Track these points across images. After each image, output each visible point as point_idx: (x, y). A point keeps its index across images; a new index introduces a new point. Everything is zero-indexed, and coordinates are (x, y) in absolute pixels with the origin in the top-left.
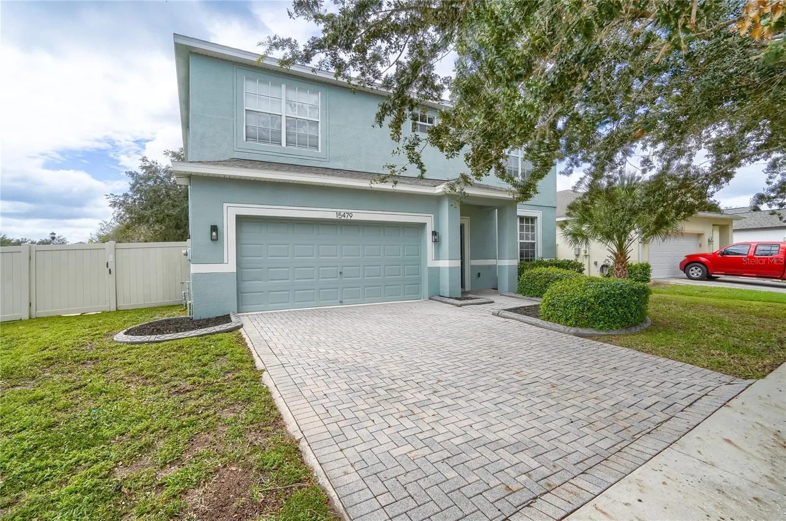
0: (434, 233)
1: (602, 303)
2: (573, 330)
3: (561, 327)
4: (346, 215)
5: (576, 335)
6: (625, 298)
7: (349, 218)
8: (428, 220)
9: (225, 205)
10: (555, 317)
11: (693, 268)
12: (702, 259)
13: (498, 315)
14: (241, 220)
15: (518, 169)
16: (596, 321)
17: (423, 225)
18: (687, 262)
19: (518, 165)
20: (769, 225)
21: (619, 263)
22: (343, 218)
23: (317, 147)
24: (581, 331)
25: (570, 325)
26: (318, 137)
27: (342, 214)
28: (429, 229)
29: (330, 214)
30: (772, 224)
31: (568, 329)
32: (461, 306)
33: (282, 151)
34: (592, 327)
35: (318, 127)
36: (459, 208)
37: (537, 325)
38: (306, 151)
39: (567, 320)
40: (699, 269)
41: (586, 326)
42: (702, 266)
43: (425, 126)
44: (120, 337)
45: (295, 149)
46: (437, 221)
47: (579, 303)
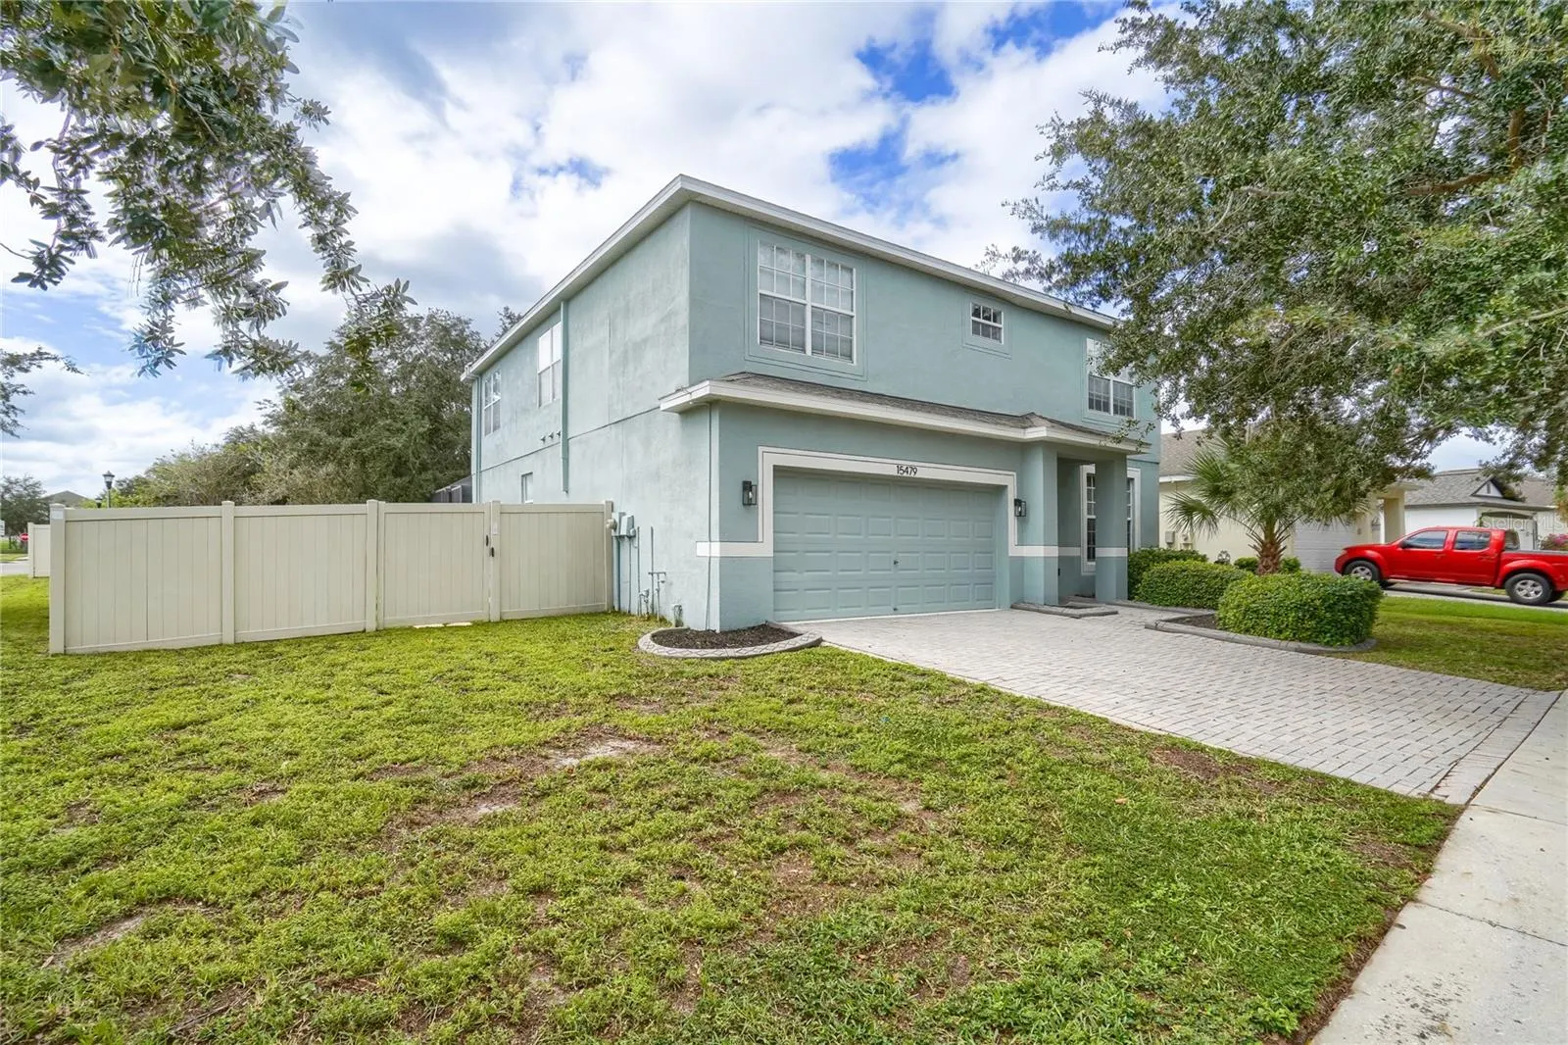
0: (1018, 502)
1: (1330, 608)
2: (1293, 645)
3: (1272, 641)
4: (909, 470)
5: (1299, 650)
6: (1357, 601)
7: (912, 475)
8: (1007, 479)
9: (760, 449)
10: (1258, 628)
11: (1358, 568)
12: (1370, 553)
13: (1156, 628)
14: (781, 473)
15: (1108, 398)
16: (1320, 632)
17: (999, 490)
18: (1347, 558)
19: (1108, 393)
20: (1450, 500)
21: (1267, 556)
22: (905, 474)
23: (850, 357)
24: (1303, 645)
25: (1286, 639)
26: (851, 341)
27: (904, 468)
28: (1011, 495)
29: (887, 467)
30: (1454, 497)
31: (1284, 643)
32: (1079, 617)
33: (808, 362)
34: (1316, 642)
35: (851, 324)
36: (1055, 464)
37: (1232, 641)
38: (837, 363)
39: (1280, 632)
40: (1367, 570)
41: (1308, 640)
42: (1372, 565)
43: (979, 323)
45: (824, 359)
46: (1021, 484)
47: (1297, 608)
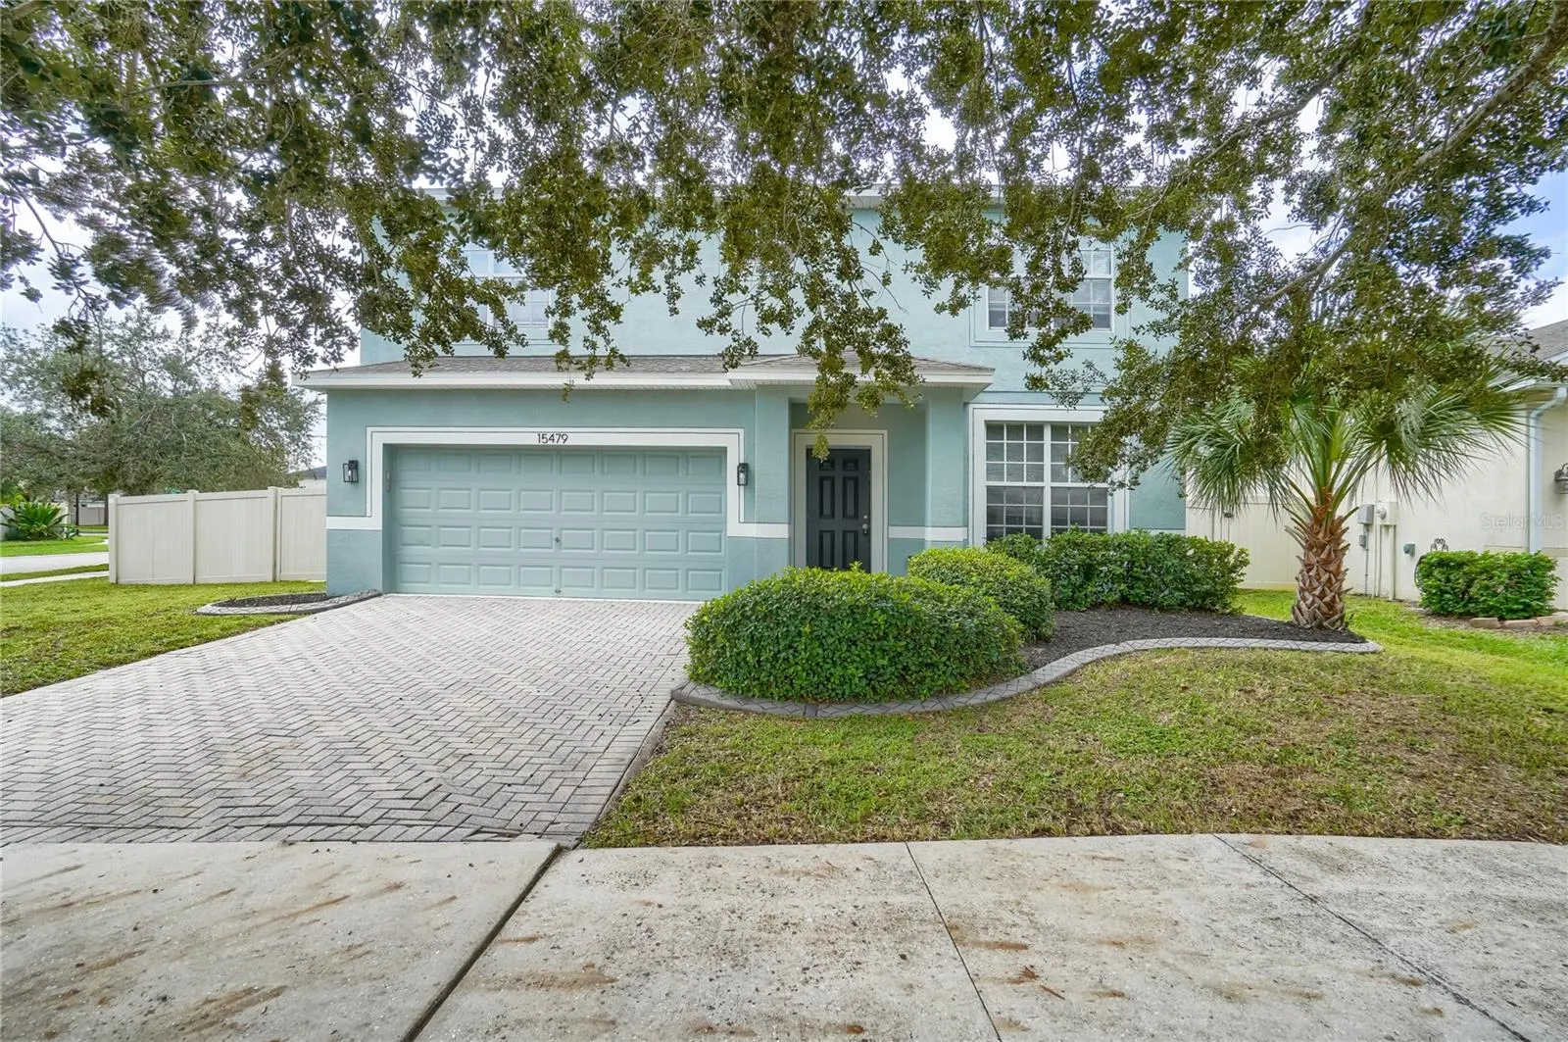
0: (743, 467)
4: (556, 437)
7: (561, 442)
8: (733, 442)
9: (369, 430)
14: (390, 451)
17: (721, 452)
22: (550, 443)
27: (548, 436)
28: (733, 457)
29: (527, 437)
36: (787, 413)
44: (208, 608)
